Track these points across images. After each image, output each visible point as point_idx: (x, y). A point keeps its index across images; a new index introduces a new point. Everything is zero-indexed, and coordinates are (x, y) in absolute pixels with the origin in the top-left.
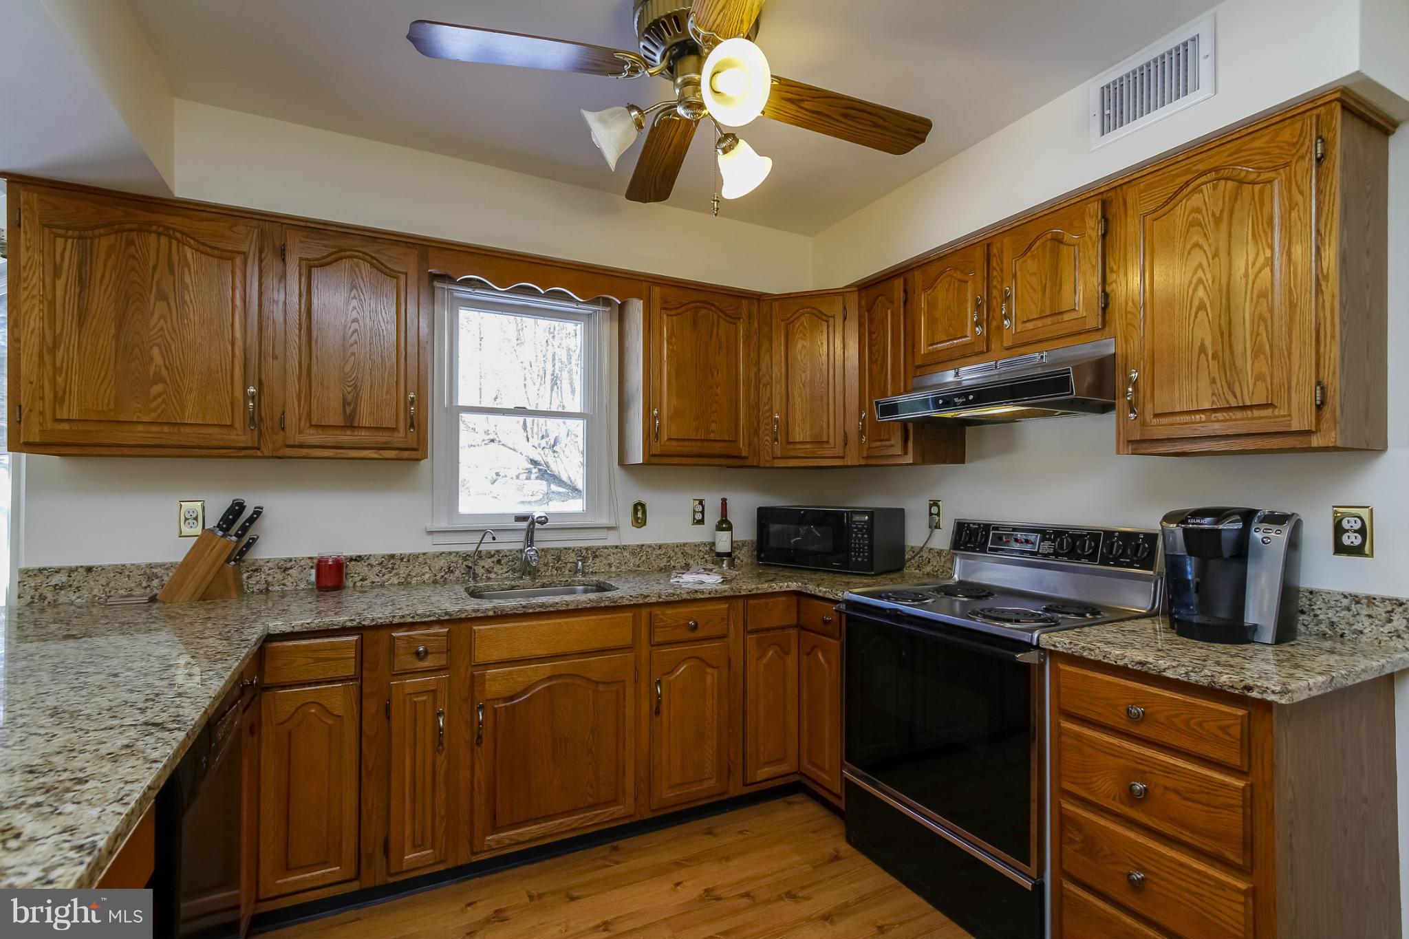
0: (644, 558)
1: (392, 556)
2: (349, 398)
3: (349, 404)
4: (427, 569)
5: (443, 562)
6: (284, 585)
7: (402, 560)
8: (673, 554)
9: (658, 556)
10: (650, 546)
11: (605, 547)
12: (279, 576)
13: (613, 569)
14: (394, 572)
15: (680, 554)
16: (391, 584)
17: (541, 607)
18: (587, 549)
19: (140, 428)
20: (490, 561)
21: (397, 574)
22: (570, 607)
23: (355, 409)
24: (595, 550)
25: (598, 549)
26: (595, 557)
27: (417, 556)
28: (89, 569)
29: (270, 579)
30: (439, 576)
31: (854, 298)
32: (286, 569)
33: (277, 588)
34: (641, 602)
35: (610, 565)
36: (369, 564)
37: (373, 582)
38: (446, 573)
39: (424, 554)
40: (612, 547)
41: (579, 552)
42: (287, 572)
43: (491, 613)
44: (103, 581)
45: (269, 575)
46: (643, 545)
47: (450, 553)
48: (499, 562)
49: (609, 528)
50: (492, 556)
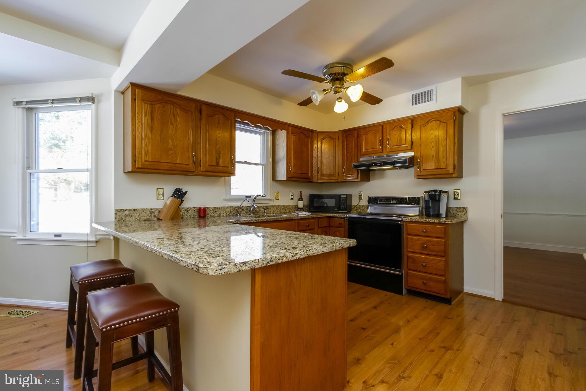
0: (279, 210)
1: (215, 208)
2: (218, 157)
3: (217, 159)
4: (224, 212)
5: (228, 210)
6: (187, 216)
7: (218, 209)
8: (286, 208)
9: (283, 209)
10: (281, 206)
11: (270, 206)
12: (186, 213)
13: (272, 212)
14: (216, 212)
15: (288, 209)
16: (215, 216)
17: (276, 219)
18: (265, 206)
19: (166, 164)
20: (241, 209)
21: (217, 213)
23: (219, 160)
24: (267, 207)
25: (268, 206)
26: (267, 209)
27: (222, 208)
28: (135, 210)
29: (183, 214)
30: (228, 214)
31: (341, 134)
32: (188, 211)
33: (185, 217)
34: (297, 218)
35: (271, 211)
36: (210, 210)
37: (211, 216)
38: (229, 213)
39: (224, 207)
40: (271, 206)
41: (263, 207)
42: (188, 212)
43: (265, 221)
44: (138, 214)
45: (183, 213)
46: (279, 206)
47: (231, 207)
48: (243, 210)
49: (270, 200)
50: (241, 208)
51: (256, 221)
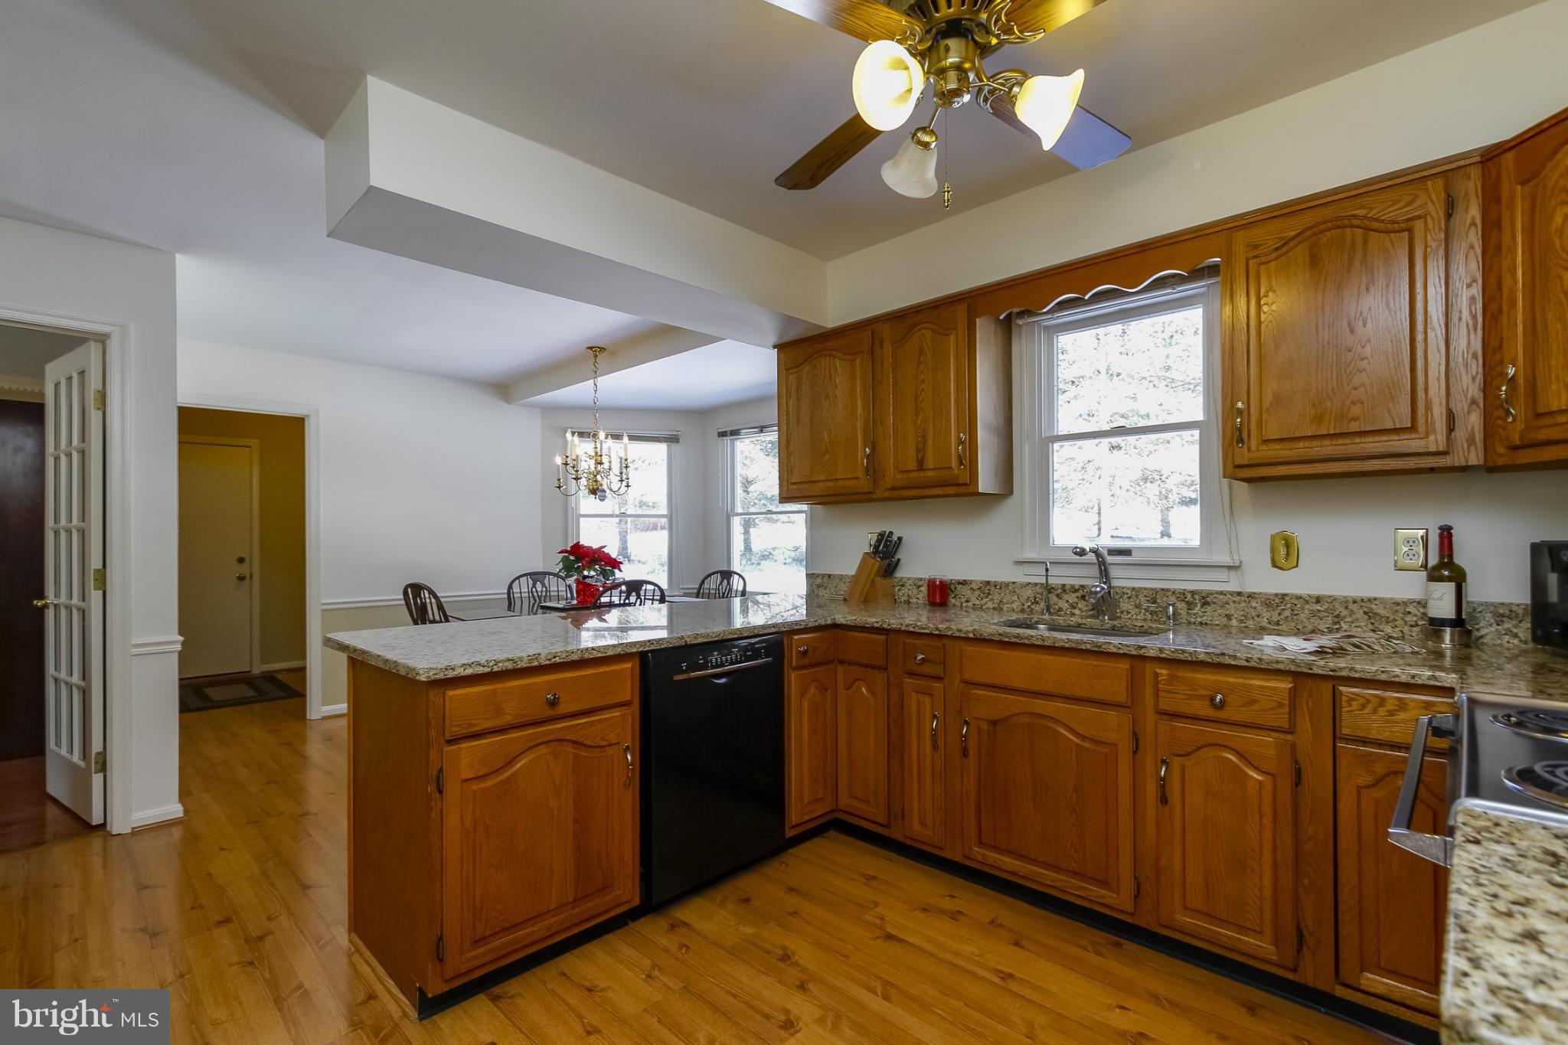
0: (1287, 613)
1: (988, 583)
2: (920, 446)
3: (920, 451)
4: (1016, 597)
5: (1029, 592)
6: (918, 599)
7: (995, 586)
8: (1345, 613)
9: (1314, 614)
10: (1299, 597)
11: (1221, 593)
12: (915, 592)
13: (1234, 622)
14: (990, 597)
15: (1360, 614)
16: (988, 608)
18: (1193, 593)
19: (821, 484)
21: (992, 600)
22: (1046, 643)
23: (924, 454)
24: (1204, 595)
25: (1210, 593)
26: (1205, 604)
27: (1007, 585)
28: (829, 576)
29: (910, 593)
30: (1026, 607)
32: (919, 587)
33: (914, 601)
35: (1229, 617)
36: (971, 588)
37: (974, 605)
38: (1032, 603)
39: (1014, 583)
40: (1232, 593)
41: (1182, 595)
42: (920, 589)
44: (835, 584)
45: (909, 590)
46: (1285, 595)
47: (1036, 584)
48: (1083, 597)
49: (1230, 568)
51: (937, 632)
